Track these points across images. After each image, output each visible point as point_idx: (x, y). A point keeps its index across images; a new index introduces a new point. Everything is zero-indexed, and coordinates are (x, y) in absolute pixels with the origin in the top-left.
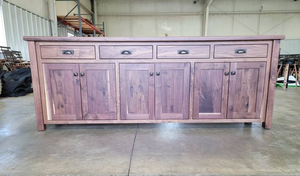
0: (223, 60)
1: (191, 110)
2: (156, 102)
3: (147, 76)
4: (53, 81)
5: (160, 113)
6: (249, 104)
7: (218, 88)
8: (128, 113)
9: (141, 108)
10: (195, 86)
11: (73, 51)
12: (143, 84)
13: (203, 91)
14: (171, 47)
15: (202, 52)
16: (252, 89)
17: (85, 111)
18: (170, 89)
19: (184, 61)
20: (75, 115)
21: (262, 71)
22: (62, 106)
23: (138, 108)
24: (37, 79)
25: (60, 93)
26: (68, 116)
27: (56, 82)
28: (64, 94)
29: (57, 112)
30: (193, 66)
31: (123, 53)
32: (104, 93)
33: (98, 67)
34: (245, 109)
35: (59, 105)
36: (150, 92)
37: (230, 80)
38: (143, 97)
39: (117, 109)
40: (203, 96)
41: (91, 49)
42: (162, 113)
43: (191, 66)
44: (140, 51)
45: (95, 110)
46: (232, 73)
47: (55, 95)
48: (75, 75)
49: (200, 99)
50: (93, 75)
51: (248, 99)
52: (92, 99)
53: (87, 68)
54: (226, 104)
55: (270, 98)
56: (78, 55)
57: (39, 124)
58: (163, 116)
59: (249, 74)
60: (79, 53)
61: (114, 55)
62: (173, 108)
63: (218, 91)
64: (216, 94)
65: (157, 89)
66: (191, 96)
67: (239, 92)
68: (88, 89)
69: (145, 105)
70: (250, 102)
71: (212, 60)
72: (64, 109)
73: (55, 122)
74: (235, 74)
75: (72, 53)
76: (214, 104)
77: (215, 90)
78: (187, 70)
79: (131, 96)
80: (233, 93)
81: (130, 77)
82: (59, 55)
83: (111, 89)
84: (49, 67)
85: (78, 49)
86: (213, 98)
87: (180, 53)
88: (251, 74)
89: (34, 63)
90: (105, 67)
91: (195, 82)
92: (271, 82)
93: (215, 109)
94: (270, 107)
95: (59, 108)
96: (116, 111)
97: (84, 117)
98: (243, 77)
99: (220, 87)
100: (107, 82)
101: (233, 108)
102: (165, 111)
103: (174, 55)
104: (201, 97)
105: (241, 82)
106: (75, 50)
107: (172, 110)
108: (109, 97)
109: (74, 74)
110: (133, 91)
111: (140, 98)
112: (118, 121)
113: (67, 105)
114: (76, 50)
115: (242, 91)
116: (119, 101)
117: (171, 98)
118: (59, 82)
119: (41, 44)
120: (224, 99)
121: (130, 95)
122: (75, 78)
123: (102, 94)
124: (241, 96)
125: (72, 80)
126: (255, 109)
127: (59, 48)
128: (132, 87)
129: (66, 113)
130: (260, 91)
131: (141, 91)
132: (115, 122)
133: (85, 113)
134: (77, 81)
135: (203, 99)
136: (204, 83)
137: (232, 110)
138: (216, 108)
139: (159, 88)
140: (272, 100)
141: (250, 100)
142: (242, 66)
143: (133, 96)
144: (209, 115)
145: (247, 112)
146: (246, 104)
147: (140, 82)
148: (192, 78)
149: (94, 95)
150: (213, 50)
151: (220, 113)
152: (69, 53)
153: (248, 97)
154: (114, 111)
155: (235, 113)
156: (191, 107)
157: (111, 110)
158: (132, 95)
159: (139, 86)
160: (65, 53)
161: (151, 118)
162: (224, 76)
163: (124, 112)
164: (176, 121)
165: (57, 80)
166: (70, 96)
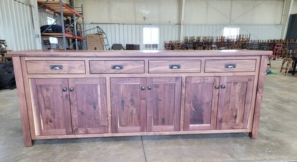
0: (213, 74)
1: (182, 122)
2: (148, 115)
3: (138, 90)
4: (40, 96)
5: (151, 126)
6: (238, 115)
7: (208, 101)
8: (120, 126)
9: (132, 121)
10: (186, 100)
11: (62, 66)
12: (135, 98)
13: (193, 104)
14: (163, 62)
15: (193, 67)
16: (240, 101)
17: (74, 125)
18: (162, 102)
19: (176, 75)
20: (65, 130)
21: (250, 84)
22: (51, 121)
23: (130, 121)
24: (23, 95)
25: (49, 108)
26: (57, 130)
27: (43, 97)
28: (52, 109)
29: (45, 127)
30: (184, 81)
31: (114, 67)
32: (95, 107)
33: (88, 82)
34: (233, 120)
35: (47, 120)
36: (141, 106)
37: (220, 93)
38: (134, 110)
39: (108, 124)
40: (193, 109)
41: (80, 64)
42: (154, 125)
43: (183, 80)
44: (131, 66)
45: (85, 124)
46: (222, 86)
47: (43, 110)
48: (64, 91)
49: (191, 112)
50: (83, 90)
51: (236, 111)
52: (82, 113)
53: (77, 83)
54: (216, 116)
55: (257, 110)
56: (67, 70)
57: (26, 140)
58: (154, 128)
59: (238, 87)
60: (68, 68)
61: (105, 70)
62: (164, 120)
63: (208, 103)
64: (207, 106)
65: (149, 103)
66: (182, 108)
67: (228, 104)
68: (78, 103)
69: (136, 118)
70: (238, 113)
71: (202, 74)
72: (52, 124)
73: (43, 137)
74: (224, 88)
75: (61, 67)
76: (204, 116)
77: (205, 103)
78: (178, 83)
79: (122, 110)
80: (222, 106)
81: (121, 91)
82: (46, 69)
83: (101, 103)
84: (37, 82)
85: (67, 64)
86: (203, 110)
87: (171, 67)
88: (240, 87)
89: (20, 78)
90: (95, 82)
91: (187, 95)
92: (258, 95)
93: (205, 121)
94: (257, 118)
95: (47, 123)
96: (107, 125)
97: (74, 132)
98: (232, 90)
99: (211, 100)
100: (97, 96)
101: (222, 120)
102: (156, 123)
103: (166, 70)
104: (192, 109)
105: (230, 94)
106: (63, 65)
107: (163, 123)
108: (100, 111)
109: (63, 89)
110: (124, 105)
111: (131, 111)
112: (110, 135)
113: (56, 120)
114: (65, 65)
115: (231, 103)
116: (110, 115)
117: (162, 111)
118: (47, 97)
119: (26, 59)
120: (213, 111)
121: (121, 109)
122: (65, 93)
123: (93, 109)
124: (230, 108)
125: (61, 95)
126: (243, 120)
127: (46, 63)
128: (123, 101)
129: (55, 128)
130: (248, 103)
131: (132, 105)
132: (106, 135)
133: (75, 128)
134: (67, 96)
135: (194, 112)
136: (195, 96)
137: (221, 121)
138: (206, 120)
139: (150, 101)
140: (259, 112)
141: (238, 111)
142: (231, 79)
143: (125, 109)
144: (199, 127)
145: (235, 123)
146: (234, 115)
147: (132, 96)
148: (184, 91)
149: (84, 109)
150: (204, 65)
151: (210, 125)
152: (58, 68)
153: (236, 109)
154: (105, 124)
155: (223, 124)
156: (182, 119)
157: (102, 124)
158: (124, 109)
159: (130, 100)
160: (53, 67)
161: (142, 130)
162: (214, 90)
163: (115, 126)
164: (167, 133)
165: (45, 95)
166: (58, 111)
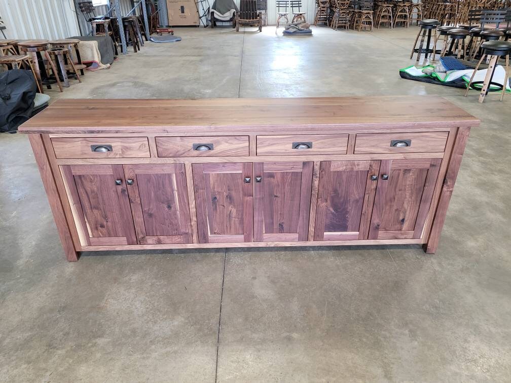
0: (368, 157)
1: (312, 229)
2: (256, 219)
3: (240, 181)
4: (81, 190)
5: (261, 233)
6: (406, 219)
7: (358, 197)
8: (211, 234)
9: (230, 227)
10: (319, 197)
11: (111, 147)
12: (233, 193)
13: (332, 201)
14: (281, 138)
15: (334, 145)
16: (413, 198)
17: (139, 232)
18: (279, 200)
19: (304, 159)
20: (125, 238)
21: (433, 173)
22: (102, 226)
23: (227, 226)
24: (54, 191)
25: (97, 208)
26: (114, 239)
27: (86, 192)
28: (102, 208)
29: (94, 234)
30: (317, 168)
31: (197, 147)
32: (169, 207)
33: (158, 171)
34: (398, 226)
35: (96, 225)
36: (245, 205)
37: (379, 185)
38: (234, 211)
39: (192, 230)
40: (332, 210)
41: (141, 143)
42: (266, 233)
43: (315, 166)
44: (227, 144)
45: (156, 230)
46: (382, 176)
47: (89, 211)
48: (118, 184)
49: (327, 213)
50: (149, 182)
51: (405, 213)
52: (151, 215)
53: (137, 171)
54: (369, 220)
55: (440, 212)
56: (121, 152)
57: (68, 252)
58: (266, 237)
59: (411, 177)
60: (122, 149)
61: (182, 152)
62: (282, 226)
63: (357, 201)
64: (354, 205)
65: (257, 200)
66: (313, 209)
67: (391, 202)
68: (142, 201)
69: (237, 223)
70: (407, 216)
71: (350, 157)
72: (104, 230)
73: (92, 249)
74: (387, 179)
75: (109, 148)
76: (350, 220)
77: (352, 200)
78: (307, 171)
79: (214, 210)
80: (381, 205)
81: (212, 182)
82: (86, 152)
83: (180, 202)
84: (73, 171)
85: (119, 144)
86: (349, 212)
87: (296, 146)
88: (414, 177)
89: (45, 166)
90: (167, 170)
91: (321, 189)
92: (445, 189)
93: (350, 226)
94: (438, 225)
95: (97, 228)
96: (190, 232)
97: (139, 241)
98: (400, 181)
99: (362, 195)
100: (173, 190)
101: (379, 226)
102: (270, 230)
103: (286, 150)
104: (329, 210)
105: (396, 187)
106: (113, 145)
107: (281, 229)
108: (178, 212)
109: (116, 182)
110: (217, 204)
111: (228, 213)
112: (196, 246)
113: (109, 224)
114: (117, 145)
115: (396, 201)
116: (194, 219)
117: (279, 212)
118: (93, 192)
119: (51, 136)
120: (365, 212)
121: (212, 210)
122: (120, 188)
123: (167, 209)
124: (395, 208)
125: (114, 189)
126: (415, 226)
127: (84, 142)
128: (216, 198)
129: (110, 236)
130: (426, 201)
131: (231, 203)
132: (190, 246)
133: (141, 236)
134: (123, 191)
135: (332, 213)
136: (335, 191)
137: (377, 228)
138: (352, 226)
139: (260, 199)
140: (443, 215)
141: (408, 213)
142: (400, 165)
143: (218, 210)
144: (340, 235)
145: (401, 230)
146: (401, 218)
147: (229, 190)
148: (316, 183)
149: (152, 209)
150: (353, 142)
151: (358, 233)
152: (104, 150)
153: (405, 209)
154: (187, 231)
155: (381, 233)
156: (312, 224)
157: (183, 230)
158: (216, 209)
159: (227, 196)
160: (96, 148)
161: (247, 240)
162: (369, 181)
163: (204, 233)
164: (288, 244)
165: (89, 190)
166: (112, 212)
